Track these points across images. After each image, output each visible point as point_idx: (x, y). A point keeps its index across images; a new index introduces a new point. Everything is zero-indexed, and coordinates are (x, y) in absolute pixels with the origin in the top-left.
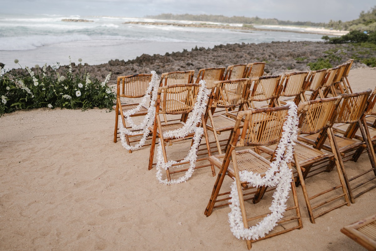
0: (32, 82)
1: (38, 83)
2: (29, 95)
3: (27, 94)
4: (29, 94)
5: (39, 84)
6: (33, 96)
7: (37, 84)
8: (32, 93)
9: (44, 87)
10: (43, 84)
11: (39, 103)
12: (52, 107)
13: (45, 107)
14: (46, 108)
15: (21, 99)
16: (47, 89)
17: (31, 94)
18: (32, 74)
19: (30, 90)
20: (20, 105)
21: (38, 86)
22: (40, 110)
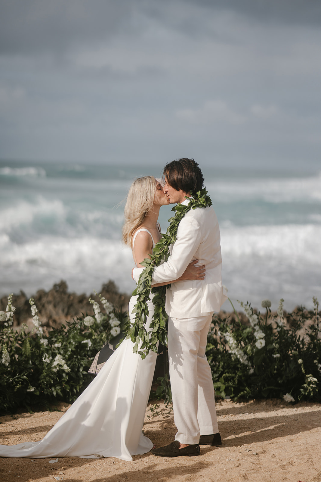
0: (251, 339)
1: (263, 342)
2: (245, 366)
3: (239, 366)
4: (243, 364)
5: (267, 344)
6: (252, 371)
7: (261, 344)
8: (250, 364)
9: (277, 351)
10: (275, 345)
11: (264, 387)
12: (293, 400)
13: (276, 399)
14: (279, 401)
15: (224, 375)
16: (285, 357)
17: (247, 366)
18: (254, 320)
19: (246, 357)
20: (223, 387)
21: (264, 348)
22: (265, 403)
